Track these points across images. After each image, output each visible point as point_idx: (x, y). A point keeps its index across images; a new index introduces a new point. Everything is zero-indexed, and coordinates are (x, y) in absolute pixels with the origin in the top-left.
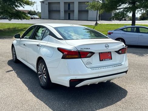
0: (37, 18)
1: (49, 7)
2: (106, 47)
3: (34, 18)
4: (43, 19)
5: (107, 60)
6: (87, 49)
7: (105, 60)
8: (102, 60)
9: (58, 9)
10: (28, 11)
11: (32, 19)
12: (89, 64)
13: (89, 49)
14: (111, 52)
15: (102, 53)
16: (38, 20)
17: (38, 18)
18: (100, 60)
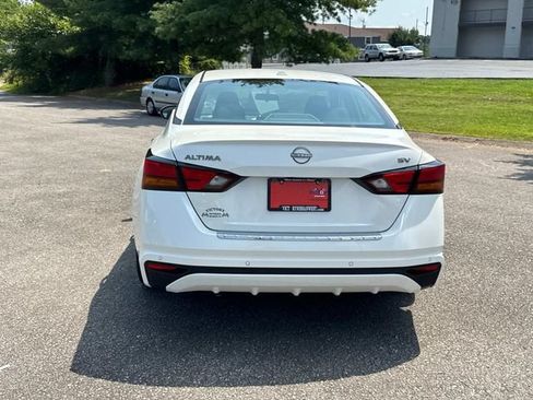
0: (412, 57)
1: (461, 12)
2: (294, 156)
3: (405, 57)
4: (436, 58)
5: (302, 208)
6: (209, 158)
7: (291, 210)
8: (280, 209)
9: (496, 18)
10: (391, 32)
11: (396, 58)
12: (216, 215)
13: (218, 158)
14: (328, 181)
15: (279, 179)
16: (418, 61)
17: (419, 57)
18: (270, 209)
